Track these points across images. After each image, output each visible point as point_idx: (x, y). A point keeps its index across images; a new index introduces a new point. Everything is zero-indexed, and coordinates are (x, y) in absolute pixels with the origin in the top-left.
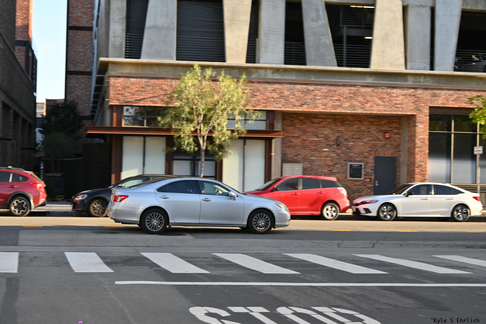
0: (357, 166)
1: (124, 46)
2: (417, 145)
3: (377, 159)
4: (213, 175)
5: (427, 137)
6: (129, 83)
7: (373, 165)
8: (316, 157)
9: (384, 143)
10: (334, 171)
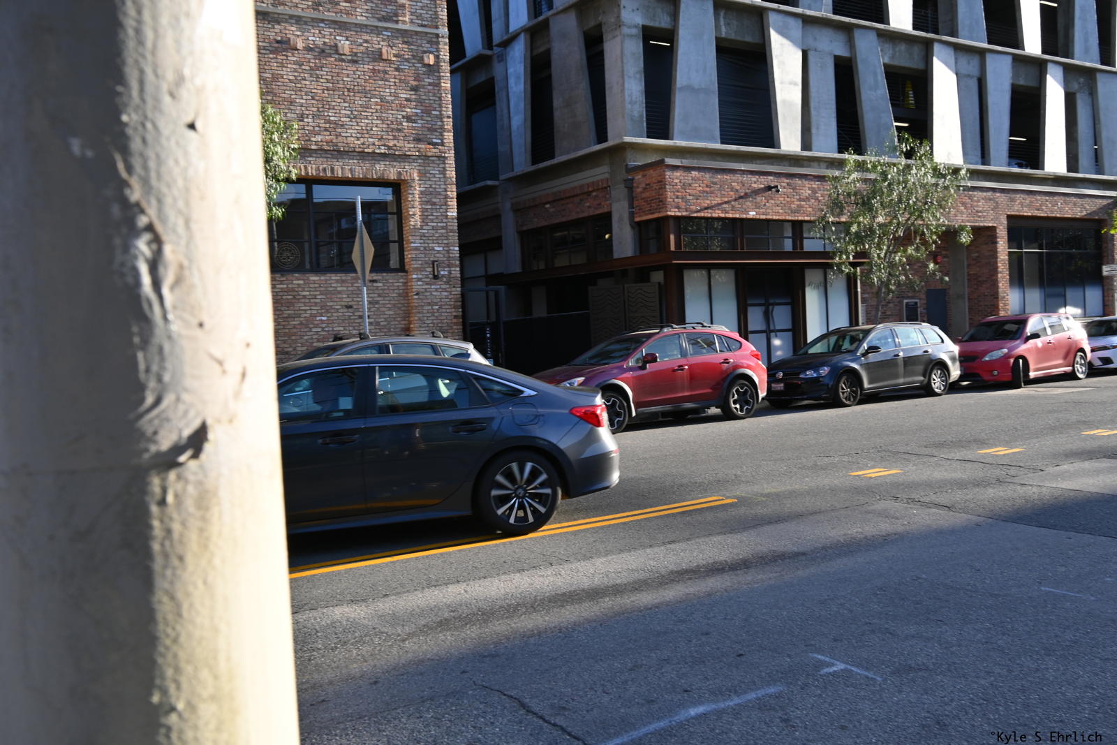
0: (912, 304)
1: (645, 119)
2: (1000, 270)
3: (929, 292)
4: (790, 327)
5: (1007, 257)
6: (690, 179)
7: (925, 302)
8: (868, 293)
10: (888, 313)
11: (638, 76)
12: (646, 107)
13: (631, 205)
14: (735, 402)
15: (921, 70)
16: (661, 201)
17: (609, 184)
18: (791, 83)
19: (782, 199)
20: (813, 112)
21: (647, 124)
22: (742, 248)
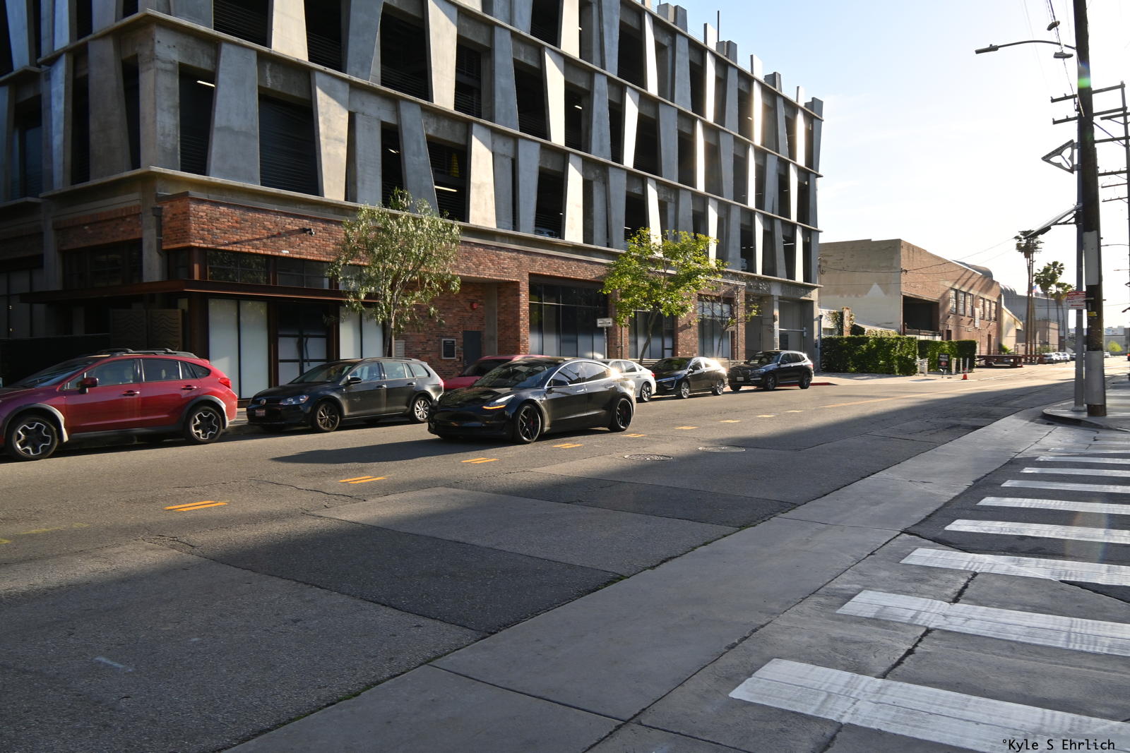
0: (450, 342)
1: (179, 153)
2: (521, 317)
3: (466, 333)
4: (324, 357)
5: (528, 308)
6: (218, 213)
7: (462, 341)
9: (470, 314)
10: (428, 349)
11: (172, 110)
12: (181, 141)
13: (159, 233)
14: (197, 428)
15: (463, 146)
16: (185, 232)
17: (141, 211)
18: (336, 139)
19: (317, 241)
20: (359, 169)
21: (181, 157)
22: (275, 282)
